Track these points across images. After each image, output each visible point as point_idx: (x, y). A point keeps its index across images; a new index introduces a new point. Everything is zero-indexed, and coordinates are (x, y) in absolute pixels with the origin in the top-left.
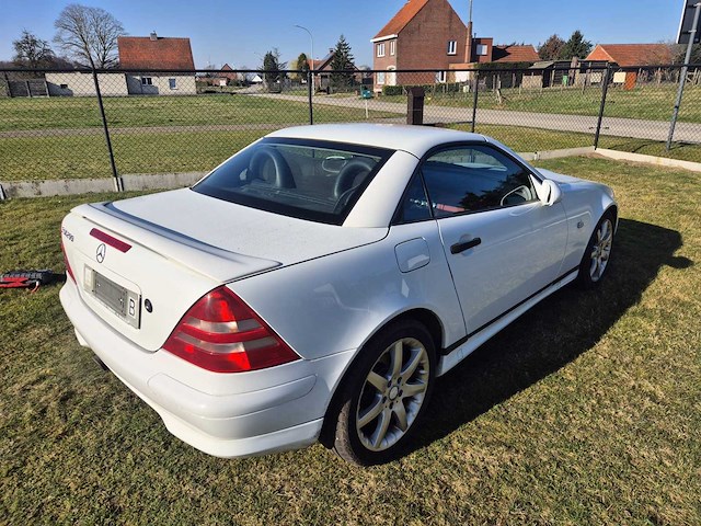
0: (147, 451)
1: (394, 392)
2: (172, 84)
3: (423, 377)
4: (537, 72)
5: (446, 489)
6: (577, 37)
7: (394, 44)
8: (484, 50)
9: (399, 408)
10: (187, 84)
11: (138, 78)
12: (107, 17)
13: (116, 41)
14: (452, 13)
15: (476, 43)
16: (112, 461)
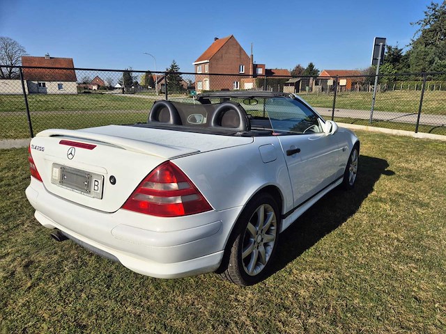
0: (94, 291)
1: (259, 238)
2: (60, 87)
3: (273, 231)
4: (292, 84)
5: (296, 295)
6: (311, 66)
7: (207, 66)
8: (260, 71)
9: (262, 249)
10: (70, 87)
11: (36, 82)
12: (14, 44)
13: (20, 59)
14: (241, 49)
15: (255, 67)
16: (71, 299)
